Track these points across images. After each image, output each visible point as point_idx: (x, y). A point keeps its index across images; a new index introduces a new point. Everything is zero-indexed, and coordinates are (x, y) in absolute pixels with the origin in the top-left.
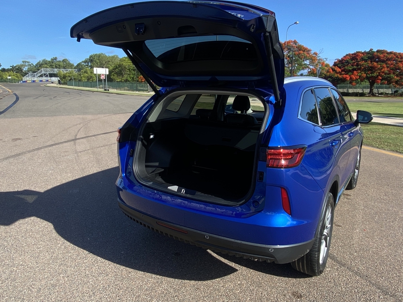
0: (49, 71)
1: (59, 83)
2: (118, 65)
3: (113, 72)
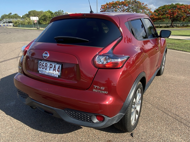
0: (8, 20)
1: (14, 26)
2: (43, 16)
3: (41, 19)
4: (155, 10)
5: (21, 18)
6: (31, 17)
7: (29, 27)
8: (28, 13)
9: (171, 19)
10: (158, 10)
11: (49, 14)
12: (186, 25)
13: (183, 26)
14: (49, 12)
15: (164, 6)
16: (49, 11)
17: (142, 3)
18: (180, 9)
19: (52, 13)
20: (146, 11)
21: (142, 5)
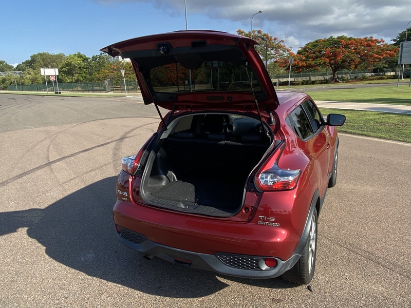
2: (66, 64)
3: (61, 71)
4: (300, 49)
5: (14, 70)
6: (42, 70)
7: (34, 90)
8: (30, 59)
9: (331, 66)
10: (305, 50)
11: (79, 61)
12: (360, 75)
13: (356, 79)
14: (80, 56)
15: (317, 42)
16: (79, 54)
17: (273, 38)
18: (346, 46)
19: (87, 59)
20: (281, 52)
21: (273, 41)
